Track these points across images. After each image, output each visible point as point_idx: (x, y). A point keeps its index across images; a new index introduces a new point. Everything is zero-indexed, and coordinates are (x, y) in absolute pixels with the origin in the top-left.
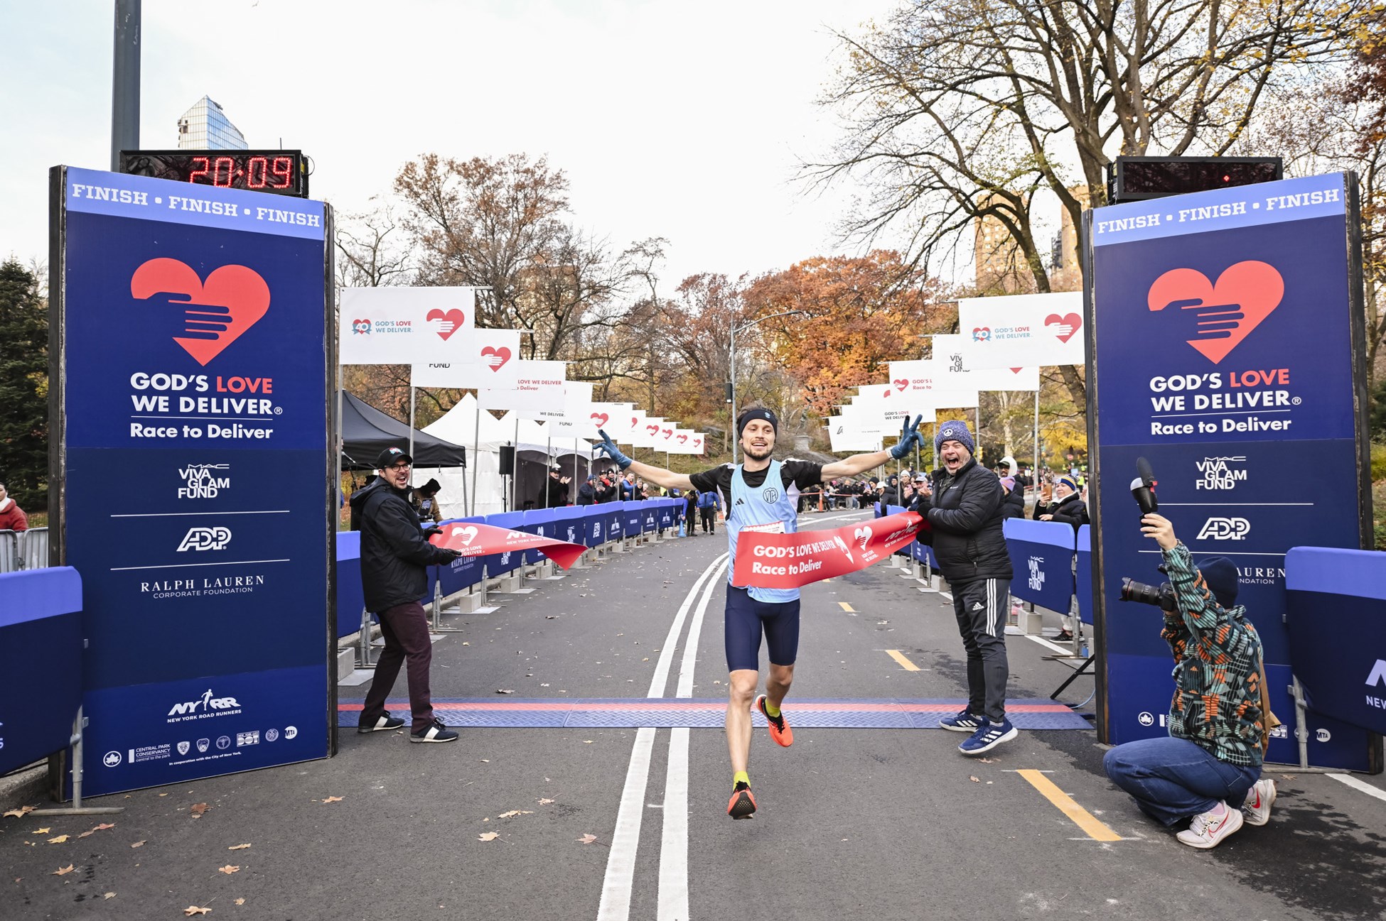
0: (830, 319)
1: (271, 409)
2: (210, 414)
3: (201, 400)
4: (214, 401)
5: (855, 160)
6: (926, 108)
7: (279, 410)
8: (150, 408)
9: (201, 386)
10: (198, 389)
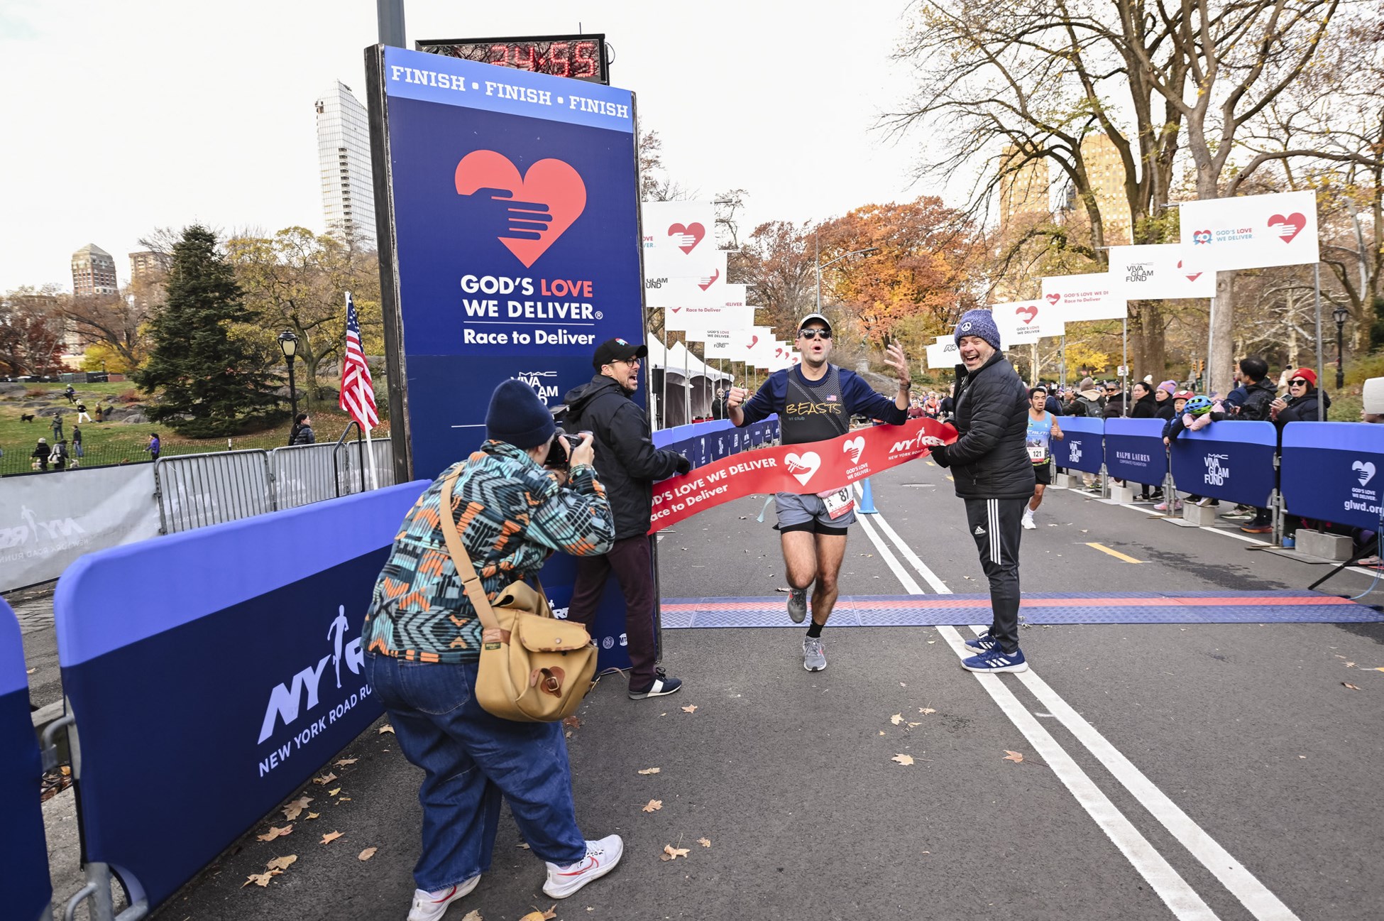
0: (882, 258)
1: (593, 313)
2: (536, 319)
3: (527, 304)
4: (539, 305)
5: (925, 110)
6: (992, 59)
7: (599, 315)
8: (481, 313)
9: (527, 290)
10: (524, 292)
